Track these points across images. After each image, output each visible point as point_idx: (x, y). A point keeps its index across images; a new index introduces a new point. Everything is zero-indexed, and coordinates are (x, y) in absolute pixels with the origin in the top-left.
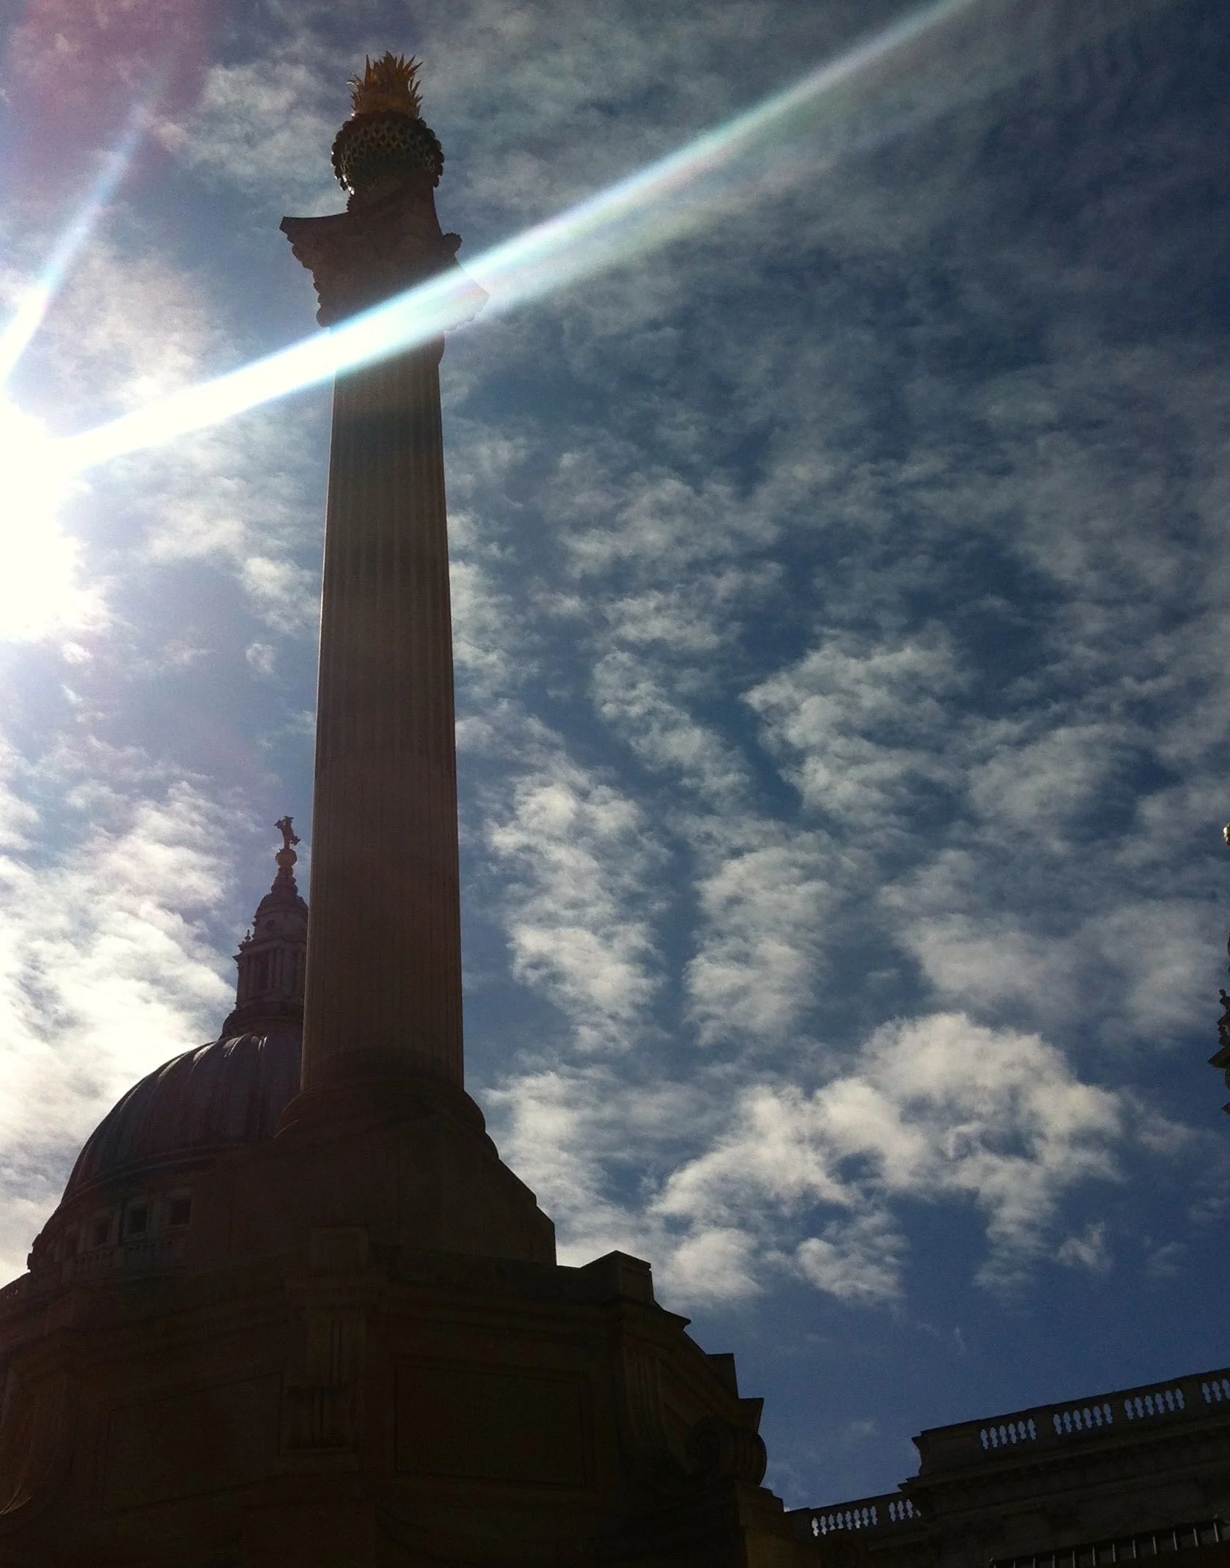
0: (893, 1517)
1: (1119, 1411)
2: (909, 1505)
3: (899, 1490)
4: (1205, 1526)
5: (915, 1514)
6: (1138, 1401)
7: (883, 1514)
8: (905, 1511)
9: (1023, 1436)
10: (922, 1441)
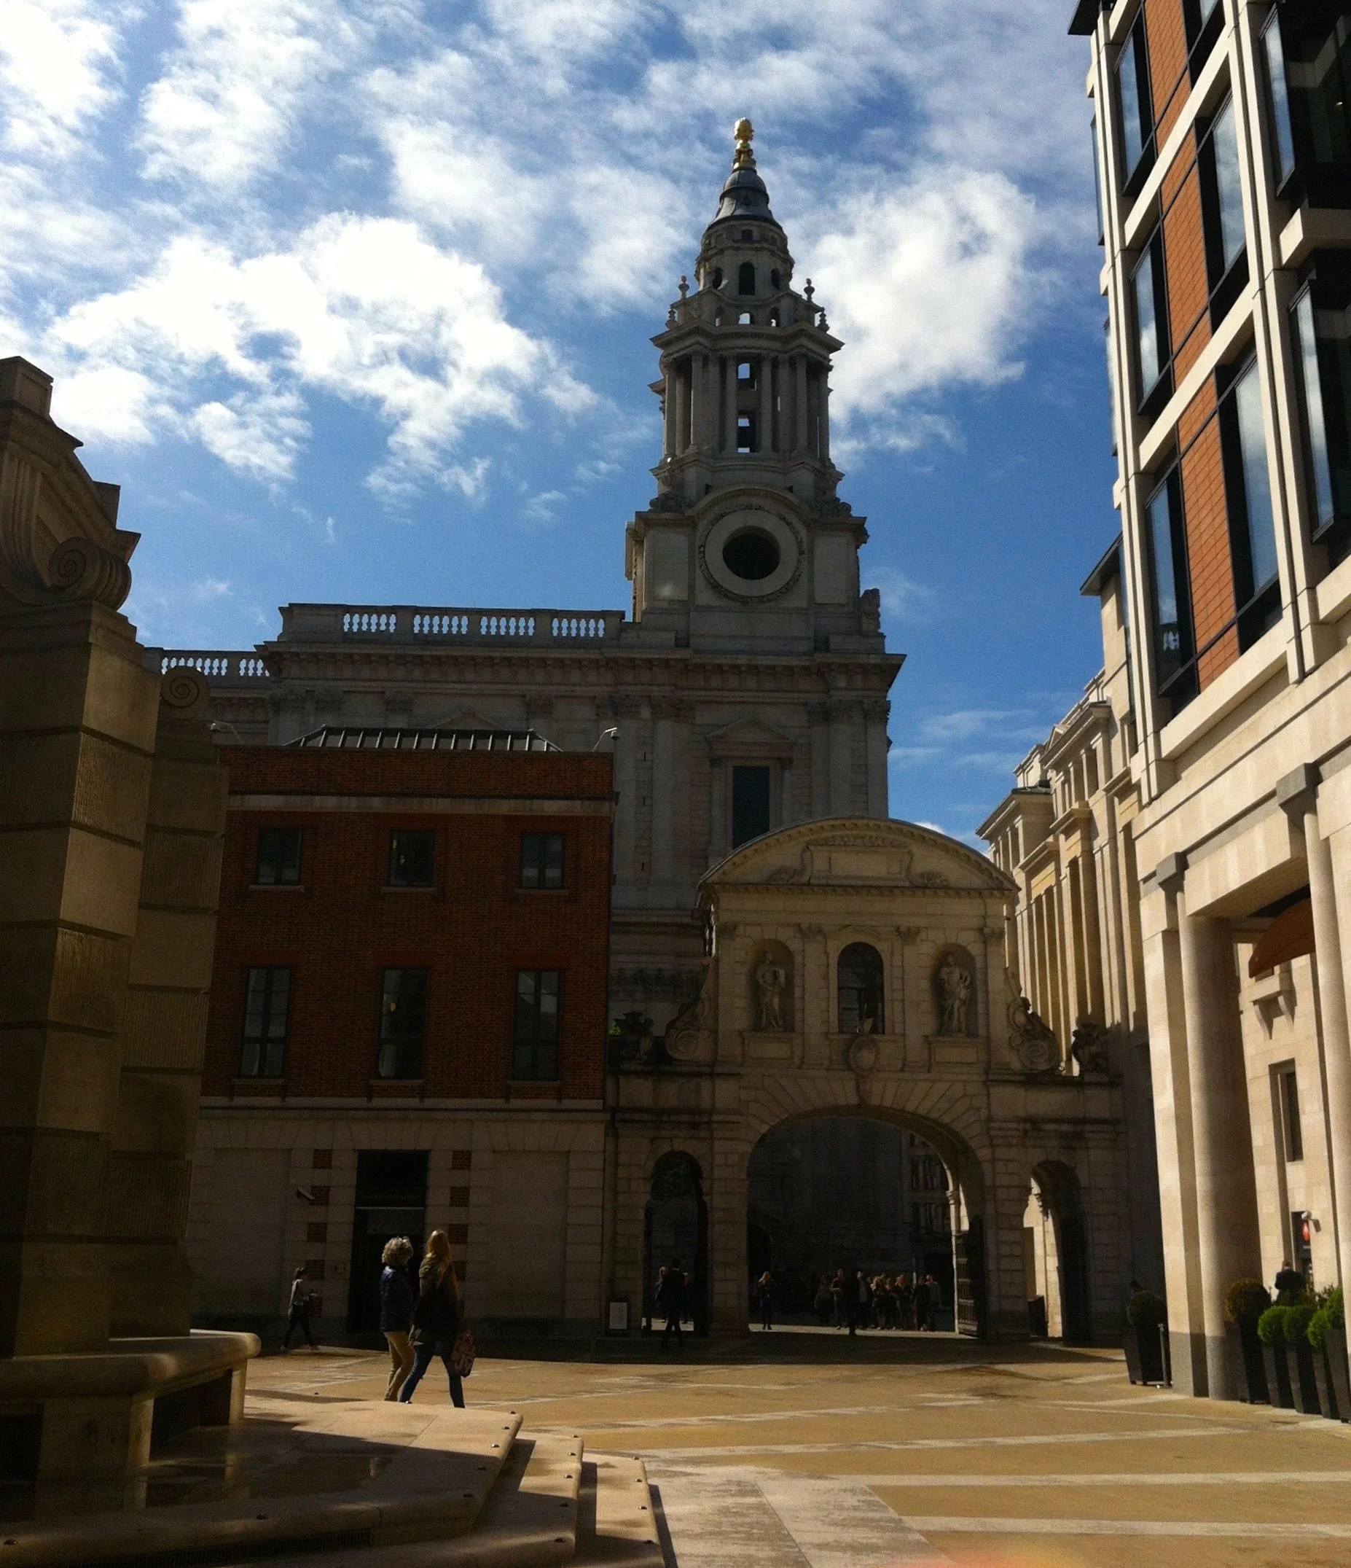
0: (242, 673)
1: (474, 625)
2: (260, 664)
3: (254, 650)
4: (519, 736)
5: (263, 674)
6: (494, 621)
7: (233, 668)
8: (255, 669)
9: (383, 628)
10: (289, 612)
